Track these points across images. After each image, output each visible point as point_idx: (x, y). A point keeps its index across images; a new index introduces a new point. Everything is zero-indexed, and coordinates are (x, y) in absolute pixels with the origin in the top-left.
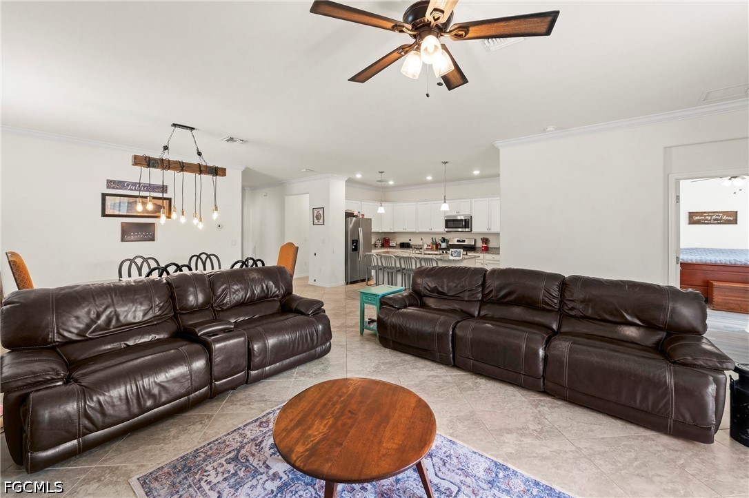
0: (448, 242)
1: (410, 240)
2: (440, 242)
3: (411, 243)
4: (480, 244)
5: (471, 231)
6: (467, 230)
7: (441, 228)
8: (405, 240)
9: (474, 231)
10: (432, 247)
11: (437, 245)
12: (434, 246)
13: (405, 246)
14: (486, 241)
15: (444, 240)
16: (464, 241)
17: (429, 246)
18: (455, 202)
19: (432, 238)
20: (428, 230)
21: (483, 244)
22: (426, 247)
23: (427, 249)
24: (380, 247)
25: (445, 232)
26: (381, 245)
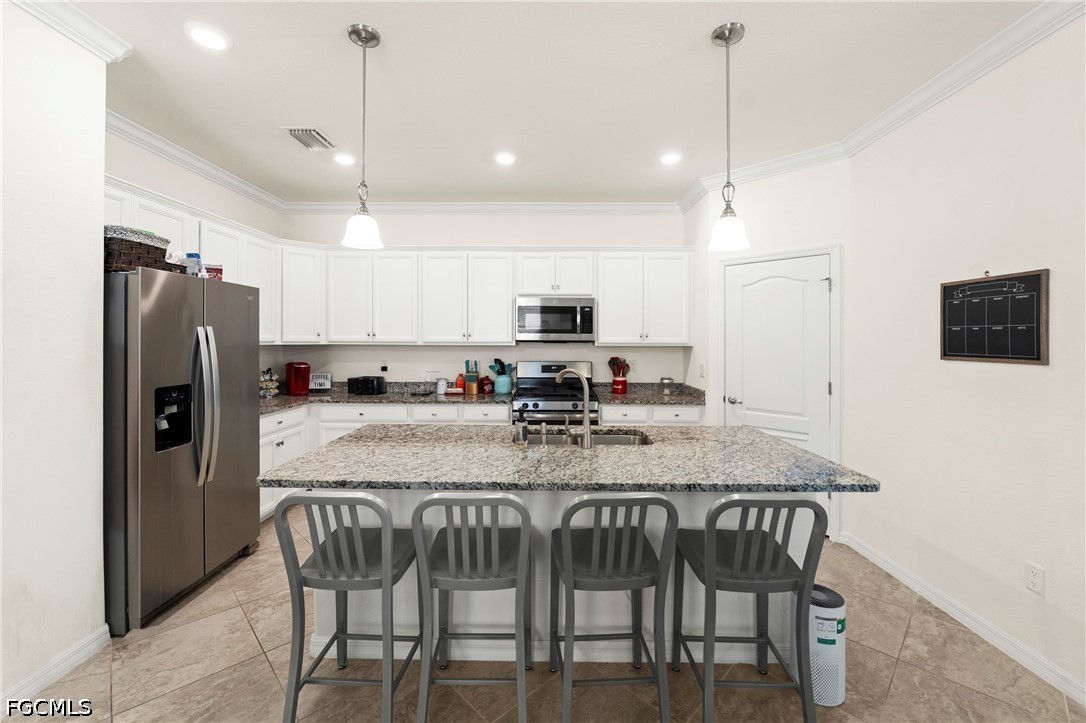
0: (511, 372)
1: (385, 370)
2: (488, 373)
3: (389, 377)
8: (368, 369)
9: (596, 339)
10: (466, 389)
11: (480, 383)
12: (471, 386)
14: (618, 366)
15: (502, 368)
17: (450, 385)
18: (547, 258)
19: (467, 362)
20: (456, 338)
21: (615, 375)
22: (442, 388)
23: (446, 394)
24: (275, 396)
25: (514, 344)
26: (277, 391)
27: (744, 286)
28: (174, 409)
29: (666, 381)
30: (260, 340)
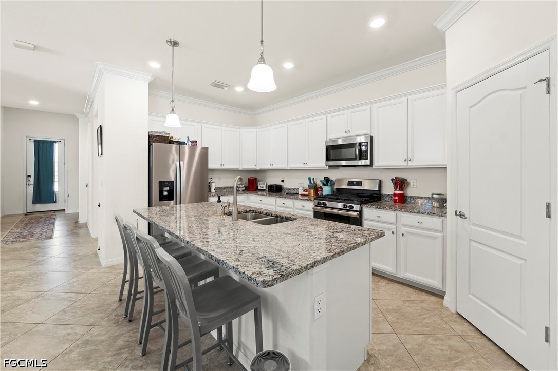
0: (333, 185)
1: (283, 181)
2: (320, 184)
3: (285, 185)
4: (389, 189)
5: (371, 164)
6: (363, 162)
7: (320, 161)
8: (274, 181)
9: (376, 163)
10: (310, 193)
11: (317, 189)
12: (312, 191)
13: (276, 190)
14: (400, 183)
15: (327, 181)
16: (359, 184)
17: (305, 190)
18: (343, 114)
19: (310, 179)
20: (300, 165)
21: (396, 190)
22: (301, 192)
23: (301, 195)
24: (243, 190)
25: (327, 168)
26: (244, 188)
27: (471, 107)
28: (168, 189)
29: (435, 196)
30: (209, 167)
